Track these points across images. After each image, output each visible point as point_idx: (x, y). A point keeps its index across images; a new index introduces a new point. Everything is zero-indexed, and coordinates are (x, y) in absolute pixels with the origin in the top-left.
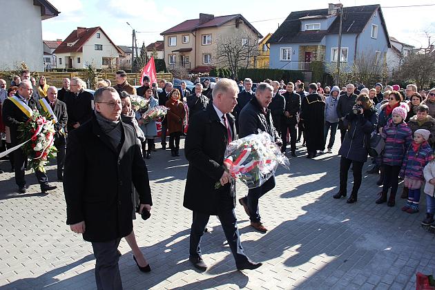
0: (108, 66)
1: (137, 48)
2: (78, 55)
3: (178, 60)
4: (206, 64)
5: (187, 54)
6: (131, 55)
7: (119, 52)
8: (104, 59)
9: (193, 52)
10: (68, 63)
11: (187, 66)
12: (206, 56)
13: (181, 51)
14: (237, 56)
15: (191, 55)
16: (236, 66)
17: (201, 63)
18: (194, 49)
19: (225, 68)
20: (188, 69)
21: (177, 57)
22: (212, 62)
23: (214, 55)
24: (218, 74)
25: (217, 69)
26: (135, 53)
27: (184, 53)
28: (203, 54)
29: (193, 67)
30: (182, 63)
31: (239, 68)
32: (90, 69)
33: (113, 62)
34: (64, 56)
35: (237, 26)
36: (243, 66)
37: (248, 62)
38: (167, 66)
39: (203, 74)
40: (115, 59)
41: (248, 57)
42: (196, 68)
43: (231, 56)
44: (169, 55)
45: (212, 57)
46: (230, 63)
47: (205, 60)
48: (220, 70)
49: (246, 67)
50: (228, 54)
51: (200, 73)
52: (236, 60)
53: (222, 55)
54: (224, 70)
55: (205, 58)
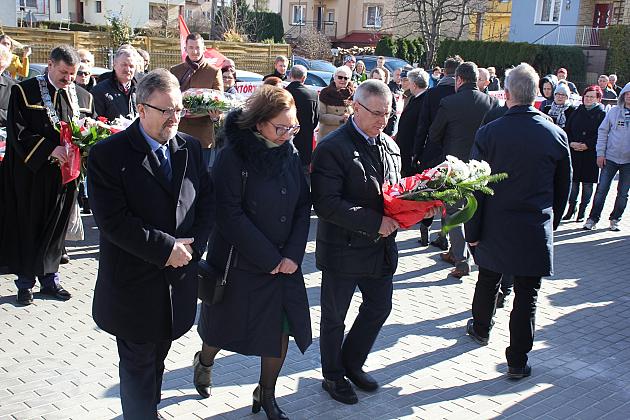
0: (159, 24)
3: (311, 16)
4: (369, 28)
5: (330, 5)
8: (152, 7)
10: (74, 11)
11: (329, 31)
12: (371, 10)
14: (438, 12)
15: (339, 7)
16: (434, 35)
17: (359, 25)
19: (411, 39)
20: (331, 38)
21: (307, 9)
22: (384, 25)
23: (389, 8)
24: (395, 51)
25: (394, 39)
27: (325, 1)
28: (365, 5)
29: (341, 33)
30: (319, 24)
31: (442, 39)
32: (116, 27)
33: (173, 15)
36: (449, 35)
37: (462, 26)
38: (286, 28)
39: (362, 50)
40: (177, 8)
41: (463, 14)
42: (348, 36)
43: (425, 11)
44: (291, 4)
45: (384, 13)
46: (421, 27)
47: (369, 18)
48: (400, 42)
49: (456, 36)
50: (419, 7)
51: (356, 47)
52: (435, 20)
53: (406, 8)
54: (408, 42)
55: (369, 15)
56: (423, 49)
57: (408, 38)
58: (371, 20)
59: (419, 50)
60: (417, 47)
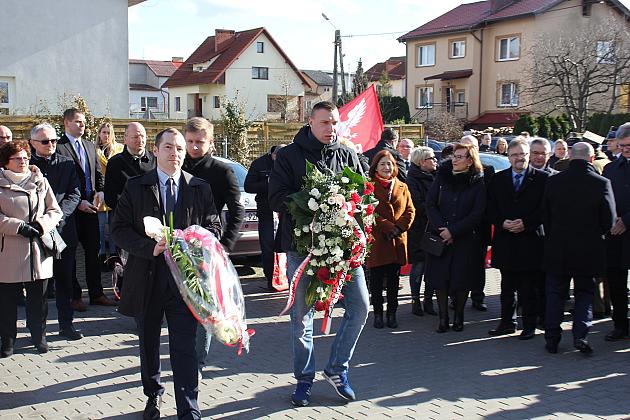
1: (343, 75)
2: (216, 91)
3: (439, 98)
4: (504, 107)
5: (459, 85)
6: (331, 89)
7: (305, 82)
8: (271, 99)
9: (474, 79)
10: (193, 107)
11: (460, 112)
12: (506, 88)
13: (447, 77)
14: (585, 85)
15: (469, 87)
16: (582, 109)
17: (491, 106)
18: (476, 72)
19: (554, 115)
20: (462, 120)
21: (435, 91)
22: (522, 103)
23: (527, 83)
24: (536, 130)
25: (534, 117)
26: (340, 88)
27: (454, 82)
28: (499, 83)
29: (473, 114)
30: (449, 104)
31: (591, 114)
33: (292, 106)
34: (184, 93)
35: (586, 12)
36: (599, 108)
37: (614, 98)
38: (412, 112)
39: (498, 130)
40: (296, 99)
41: (615, 85)
42: (481, 117)
43: (569, 85)
44: (417, 87)
45: (521, 89)
46: (566, 102)
47: (503, 97)
48: (541, 120)
49: (608, 110)
50: (562, 80)
51: (491, 128)
52: (582, 94)
53: (547, 82)
54: (550, 119)
55: (504, 94)
56: (568, 126)
57: (550, 116)
58: (506, 98)
59: (564, 127)
60: (562, 124)
